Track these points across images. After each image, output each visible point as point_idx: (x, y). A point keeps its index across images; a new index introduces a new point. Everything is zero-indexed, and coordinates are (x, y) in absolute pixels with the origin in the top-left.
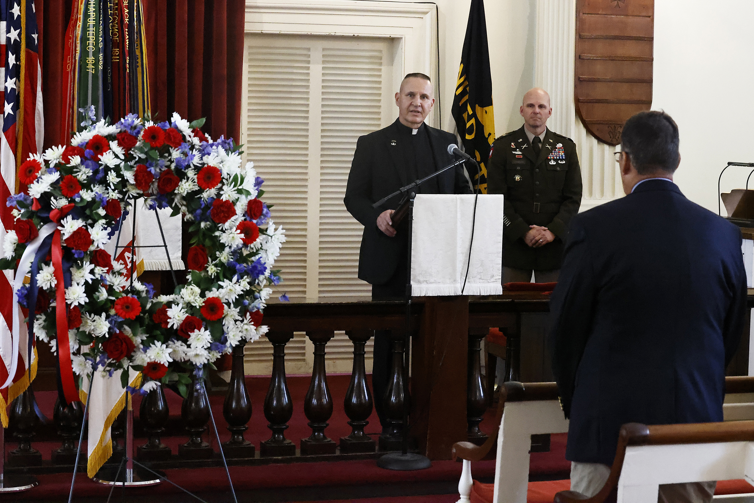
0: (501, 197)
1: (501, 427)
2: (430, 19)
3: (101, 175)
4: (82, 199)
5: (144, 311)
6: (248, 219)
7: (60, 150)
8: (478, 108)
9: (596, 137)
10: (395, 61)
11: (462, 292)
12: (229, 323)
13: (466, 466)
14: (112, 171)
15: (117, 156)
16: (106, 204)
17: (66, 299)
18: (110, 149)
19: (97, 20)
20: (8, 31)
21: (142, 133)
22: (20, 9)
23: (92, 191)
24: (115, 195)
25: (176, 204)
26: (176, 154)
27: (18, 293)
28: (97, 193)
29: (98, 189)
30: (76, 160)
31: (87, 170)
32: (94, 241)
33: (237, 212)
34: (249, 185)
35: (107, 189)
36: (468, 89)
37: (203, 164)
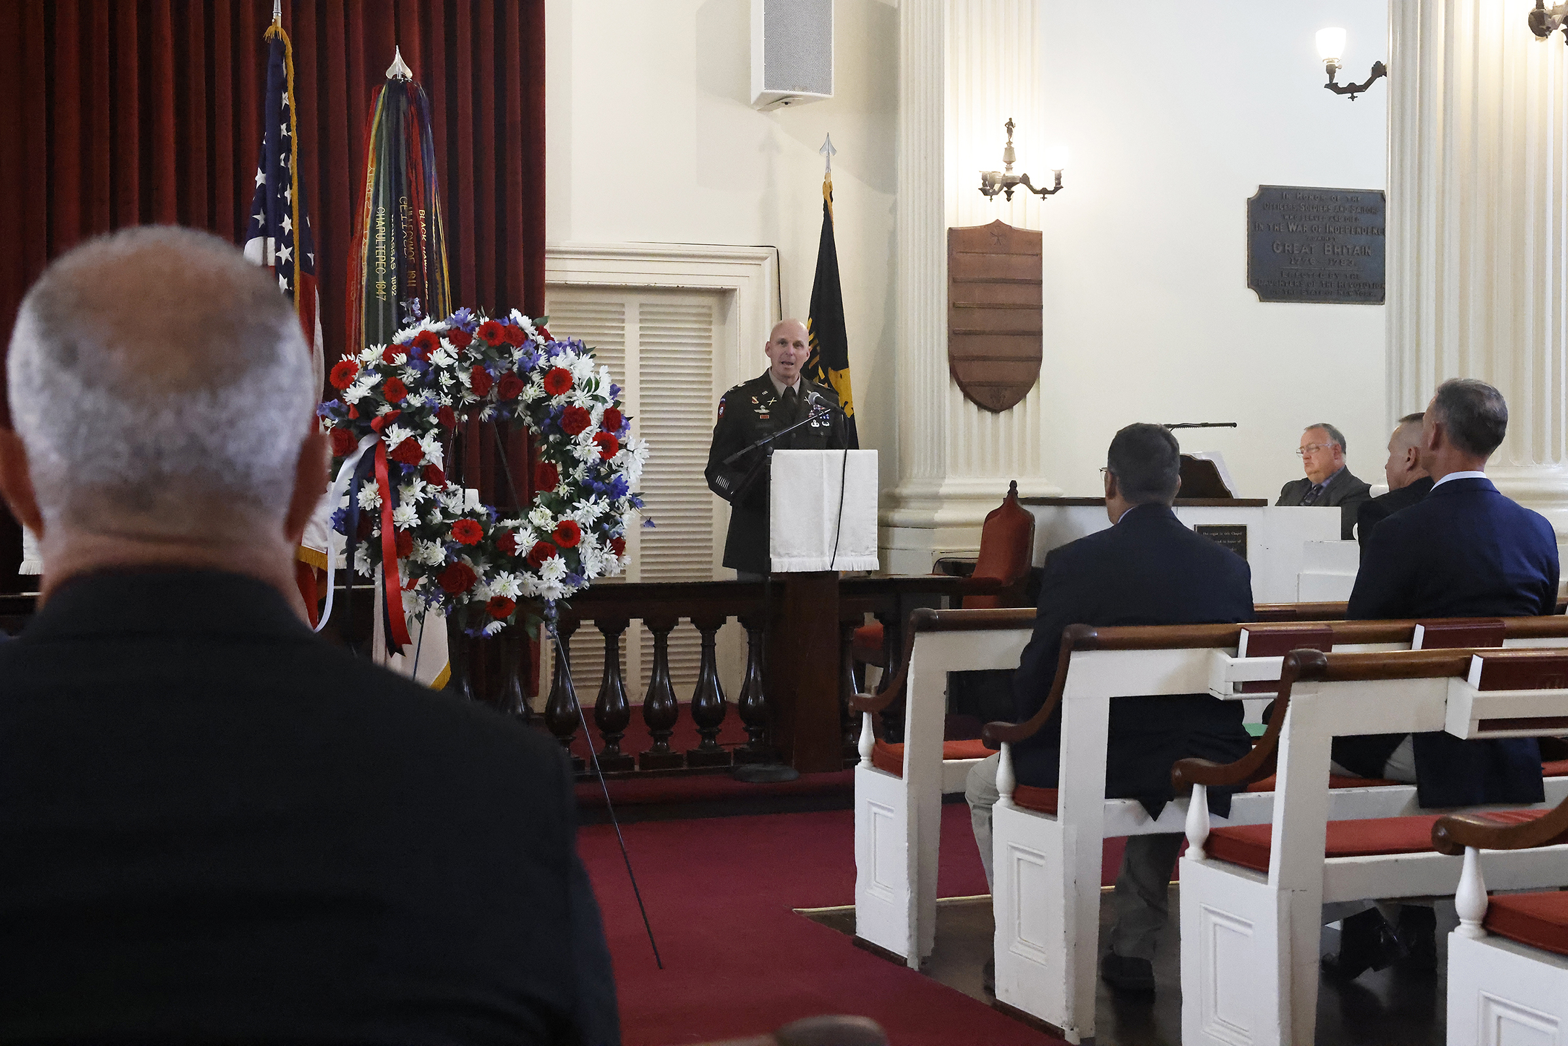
0: (876, 452)
1: (911, 662)
2: (768, 266)
3: (431, 377)
4: (409, 405)
5: (486, 536)
6: (605, 431)
7: (380, 349)
8: (832, 373)
9: (976, 403)
10: (727, 321)
11: (831, 567)
12: (586, 551)
13: (866, 719)
14: (445, 371)
15: (449, 356)
16: (438, 410)
17: (394, 522)
18: (441, 347)
19: (388, 236)
20: (278, 249)
21: (477, 329)
22: (292, 222)
23: (421, 396)
24: (447, 401)
25: (519, 413)
26: (517, 354)
27: (334, 516)
28: (426, 397)
29: (427, 393)
30: (401, 359)
31: (414, 372)
32: (425, 454)
33: (592, 423)
34: (604, 391)
35: (438, 394)
36: (818, 348)
37: (551, 366)
